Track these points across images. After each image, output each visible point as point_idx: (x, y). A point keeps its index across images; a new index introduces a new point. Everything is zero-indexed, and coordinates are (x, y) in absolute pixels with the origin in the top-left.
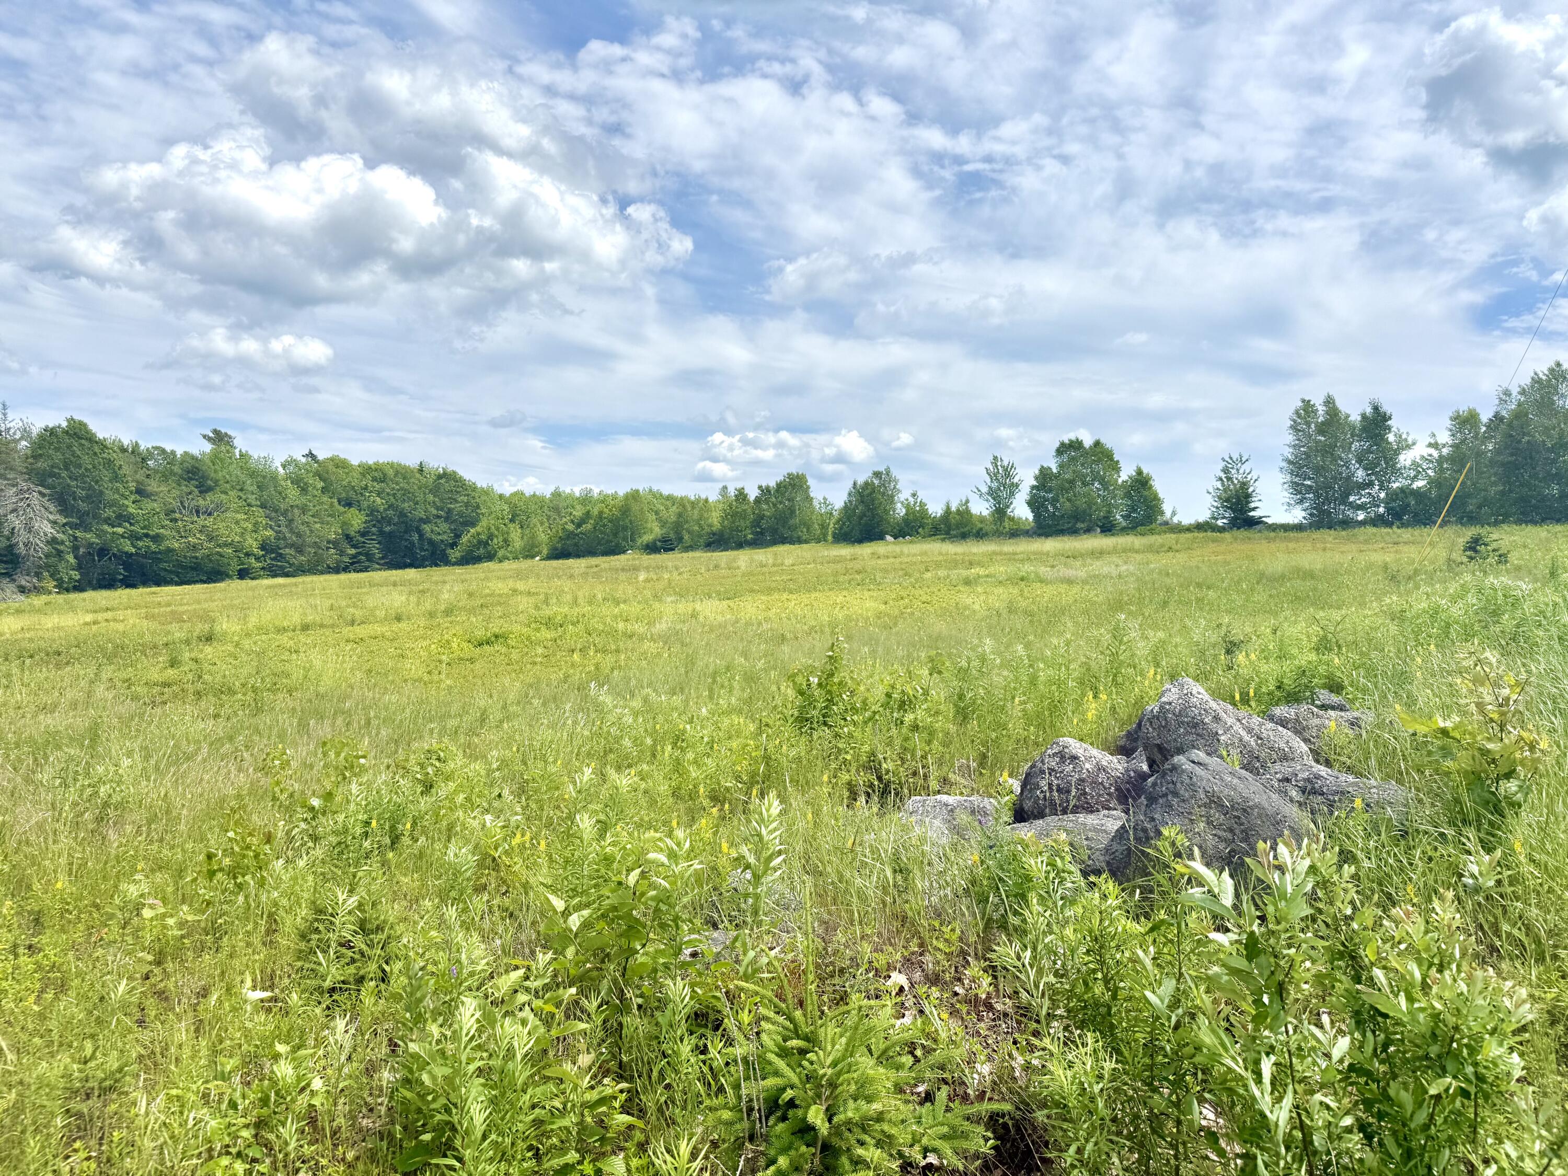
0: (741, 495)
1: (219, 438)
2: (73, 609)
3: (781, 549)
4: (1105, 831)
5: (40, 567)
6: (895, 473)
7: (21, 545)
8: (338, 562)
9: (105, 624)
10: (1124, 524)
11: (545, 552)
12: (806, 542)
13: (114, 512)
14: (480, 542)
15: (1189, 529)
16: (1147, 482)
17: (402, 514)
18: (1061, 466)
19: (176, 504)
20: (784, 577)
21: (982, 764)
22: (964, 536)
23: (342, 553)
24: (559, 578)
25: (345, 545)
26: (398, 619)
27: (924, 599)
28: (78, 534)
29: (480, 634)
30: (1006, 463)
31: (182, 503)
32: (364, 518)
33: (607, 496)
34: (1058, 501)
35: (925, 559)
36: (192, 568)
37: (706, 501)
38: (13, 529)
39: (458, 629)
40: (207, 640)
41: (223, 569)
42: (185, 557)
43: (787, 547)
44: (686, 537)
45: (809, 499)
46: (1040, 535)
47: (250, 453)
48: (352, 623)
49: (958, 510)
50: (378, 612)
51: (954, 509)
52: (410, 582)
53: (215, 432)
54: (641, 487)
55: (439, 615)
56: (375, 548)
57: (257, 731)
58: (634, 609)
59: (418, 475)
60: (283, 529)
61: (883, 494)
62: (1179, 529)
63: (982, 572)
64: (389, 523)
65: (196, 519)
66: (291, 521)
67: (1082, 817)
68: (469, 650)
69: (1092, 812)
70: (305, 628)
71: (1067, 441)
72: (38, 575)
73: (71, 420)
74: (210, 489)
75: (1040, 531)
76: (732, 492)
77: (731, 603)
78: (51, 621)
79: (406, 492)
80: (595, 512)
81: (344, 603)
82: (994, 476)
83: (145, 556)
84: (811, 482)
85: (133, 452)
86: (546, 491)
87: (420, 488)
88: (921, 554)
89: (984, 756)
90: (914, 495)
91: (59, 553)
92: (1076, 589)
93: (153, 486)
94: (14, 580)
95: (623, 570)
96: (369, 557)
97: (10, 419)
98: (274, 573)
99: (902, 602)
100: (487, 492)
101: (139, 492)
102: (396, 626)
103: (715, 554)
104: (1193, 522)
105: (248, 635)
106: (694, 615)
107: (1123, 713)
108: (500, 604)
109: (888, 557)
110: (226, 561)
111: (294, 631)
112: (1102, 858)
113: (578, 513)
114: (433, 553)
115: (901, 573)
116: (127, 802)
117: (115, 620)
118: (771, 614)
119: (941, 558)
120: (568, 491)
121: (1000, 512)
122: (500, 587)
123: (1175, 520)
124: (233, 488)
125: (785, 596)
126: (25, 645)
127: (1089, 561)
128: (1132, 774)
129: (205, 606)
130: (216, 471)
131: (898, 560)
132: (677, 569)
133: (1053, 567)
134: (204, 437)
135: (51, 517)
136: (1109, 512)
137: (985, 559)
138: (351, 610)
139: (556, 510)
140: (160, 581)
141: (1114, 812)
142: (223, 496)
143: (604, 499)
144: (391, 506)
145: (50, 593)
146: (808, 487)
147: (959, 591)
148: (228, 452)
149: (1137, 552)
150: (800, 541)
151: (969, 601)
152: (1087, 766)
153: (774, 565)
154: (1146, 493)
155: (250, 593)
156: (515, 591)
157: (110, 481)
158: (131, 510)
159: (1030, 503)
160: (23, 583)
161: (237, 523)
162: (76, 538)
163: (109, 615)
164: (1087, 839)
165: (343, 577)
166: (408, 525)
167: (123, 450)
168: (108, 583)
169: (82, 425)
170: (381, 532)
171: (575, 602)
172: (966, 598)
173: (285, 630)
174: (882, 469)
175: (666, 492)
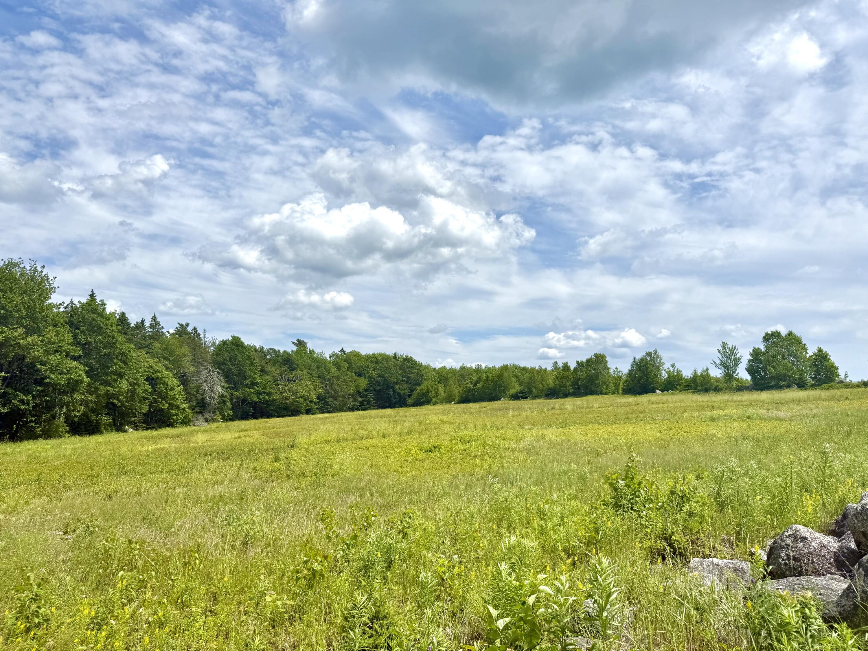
0: (566, 367)
1: (300, 344)
2: (229, 430)
3: (591, 398)
4: (832, 589)
5: (215, 409)
6: (660, 353)
7: (208, 398)
8: (353, 405)
9: (244, 438)
10: (812, 382)
11: (457, 399)
12: (606, 394)
13: (250, 381)
14: (423, 394)
15: (858, 385)
16: (826, 356)
17: (385, 380)
18: (767, 348)
19: (279, 377)
20: (594, 415)
21: (738, 539)
22: (707, 390)
23: (356, 400)
24: (465, 414)
25: (357, 396)
26: (384, 436)
27: (685, 430)
28: (233, 392)
29: (425, 445)
30: (730, 346)
31: (281, 376)
32: (367, 382)
33: (490, 368)
34: (766, 368)
35: (683, 404)
36: (285, 409)
37: (546, 370)
38: (205, 390)
39: (415, 443)
40: (292, 447)
41: (299, 409)
42: (281, 403)
43: (594, 397)
44: (534, 391)
45: (607, 369)
46: (757, 390)
47: (314, 350)
48: (362, 438)
49: (702, 374)
50: (374, 432)
51: (699, 373)
52: (389, 416)
53: (299, 340)
54: (508, 363)
55: (404, 434)
56: (371, 398)
57: (317, 498)
58: (508, 433)
59: (393, 360)
60: (328, 388)
61: (653, 365)
62: (851, 386)
63: (721, 413)
64: (379, 385)
65: (287, 384)
66: (332, 384)
67: (814, 579)
68: (421, 455)
69: (820, 575)
70: (339, 441)
71: (770, 332)
72: (214, 413)
73: (233, 337)
74: (294, 369)
75: (756, 387)
76: (560, 365)
77: (564, 430)
78: (220, 436)
79: (387, 368)
80: (484, 377)
81: (357, 427)
82: (723, 353)
83: (263, 403)
84: (608, 359)
85: (260, 351)
86: (457, 366)
87: (394, 366)
88: (680, 402)
89: (738, 533)
90: (673, 366)
91: (224, 402)
92: (786, 424)
93: (269, 368)
94: (203, 415)
95: (500, 409)
96: (369, 403)
97: (207, 337)
98: (323, 411)
99: (671, 431)
100: (427, 367)
101: (262, 371)
102: (384, 440)
103: (551, 401)
104: (860, 380)
105: (311, 444)
106: (543, 437)
107: (831, 508)
108: (435, 428)
109: (659, 403)
110: (300, 405)
111: (334, 442)
112: (835, 609)
113: (474, 378)
114: (400, 400)
115: (668, 413)
116: (257, 535)
117: (248, 436)
118: (589, 437)
119: (693, 404)
120: (469, 366)
121: (729, 376)
122: (434, 419)
123: (848, 380)
124: (305, 368)
125: (596, 426)
126: (208, 448)
127: (792, 406)
128: (845, 550)
129: (291, 428)
130: (298, 360)
131: (665, 405)
132: (530, 409)
133: (768, 410)
134: (293, 343)
135: (222, 384)
136: (801, 375)
137: (722, 405)
138: (361, 431)
139: (463, 376)
140: (269, 416)
141: (836, 576)
142: (301, 372)
143: (488, 370)
144: (380, 376)
145: (219, 422)
146: (607, 362)
147: (708, 425)
148: (304, 350)
149: (824, 400)
150: (601, 393)
151: (714, 431)
152: (813, 544)
153: (587, 408)
154: (826, 363)
155: (312, 422)
156: (442, 421)
157: (249, 366)
158: (258, 380)
159: (748, 370)
160: (207, 417)
161: (307, 386)
162: (232, 394)
163: (246, 433)
164: (820, 594)
165: (356, 413)
166: (389, 386)
167: (256, 350)
168: (245, 417)
169: (239, 339)
170: (375, 389)
171: (475, 428)
172: (712, 429)
173: (329, 442)
174: (652, 350)
175: (522, 365)
